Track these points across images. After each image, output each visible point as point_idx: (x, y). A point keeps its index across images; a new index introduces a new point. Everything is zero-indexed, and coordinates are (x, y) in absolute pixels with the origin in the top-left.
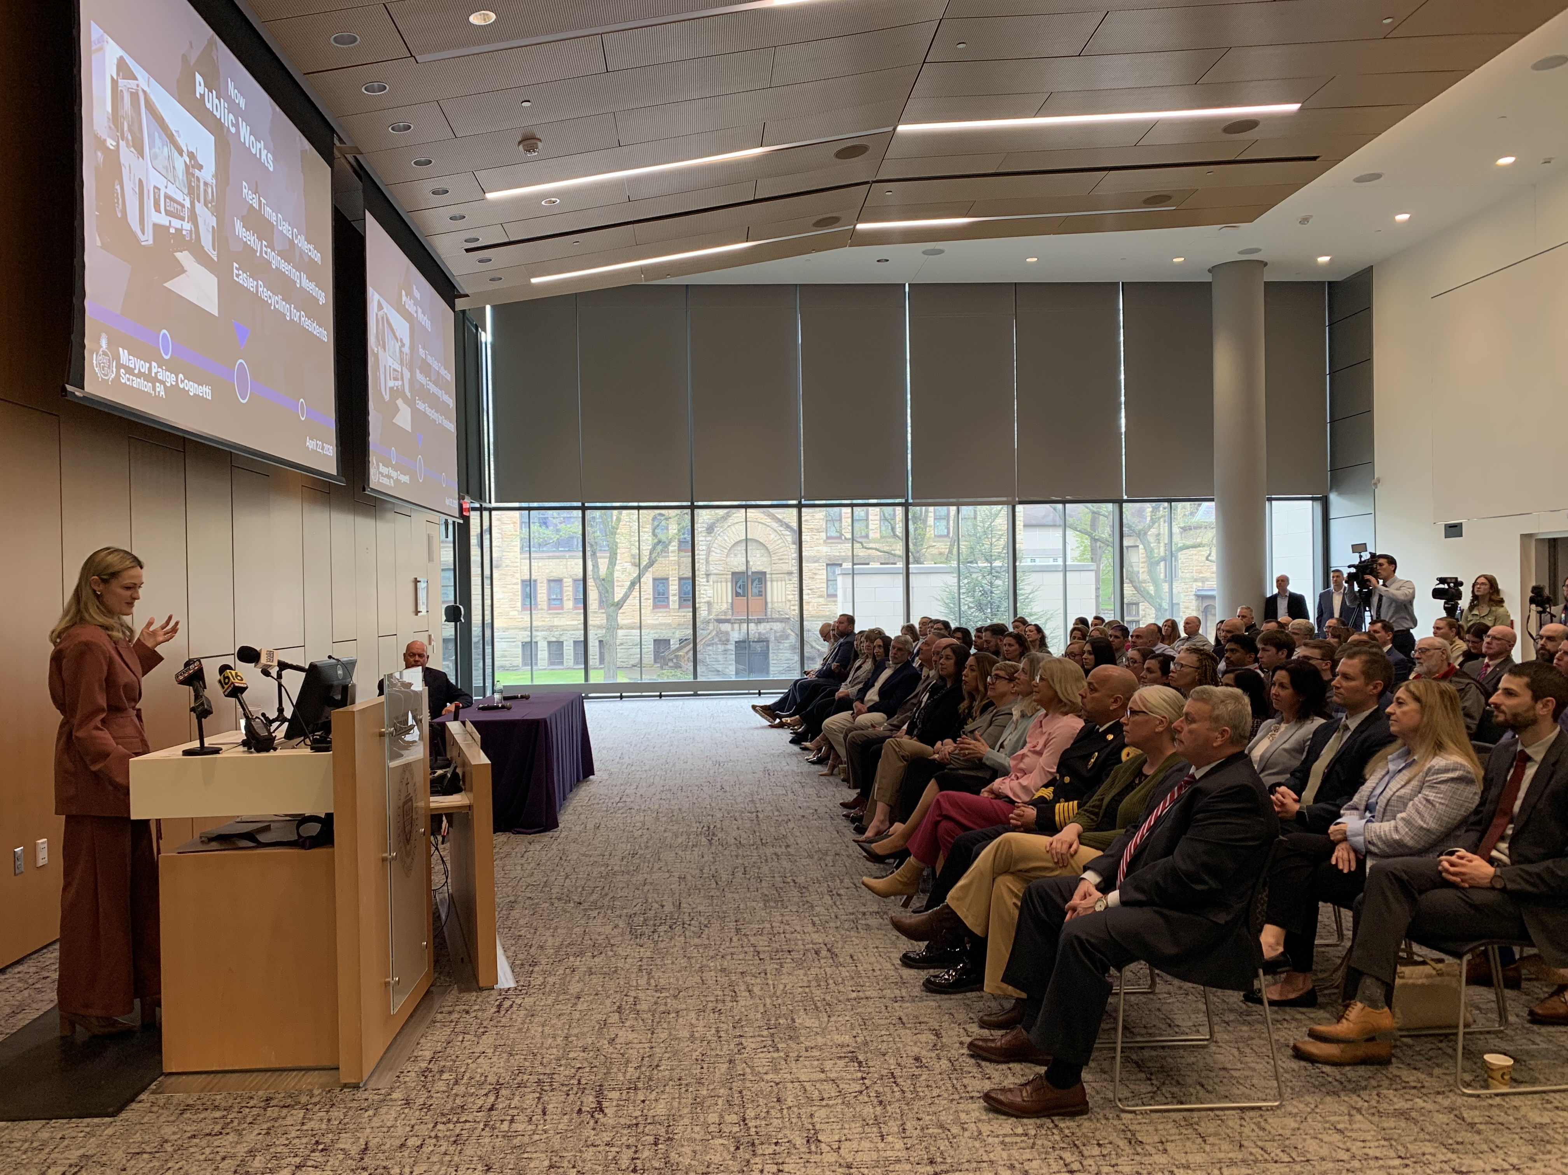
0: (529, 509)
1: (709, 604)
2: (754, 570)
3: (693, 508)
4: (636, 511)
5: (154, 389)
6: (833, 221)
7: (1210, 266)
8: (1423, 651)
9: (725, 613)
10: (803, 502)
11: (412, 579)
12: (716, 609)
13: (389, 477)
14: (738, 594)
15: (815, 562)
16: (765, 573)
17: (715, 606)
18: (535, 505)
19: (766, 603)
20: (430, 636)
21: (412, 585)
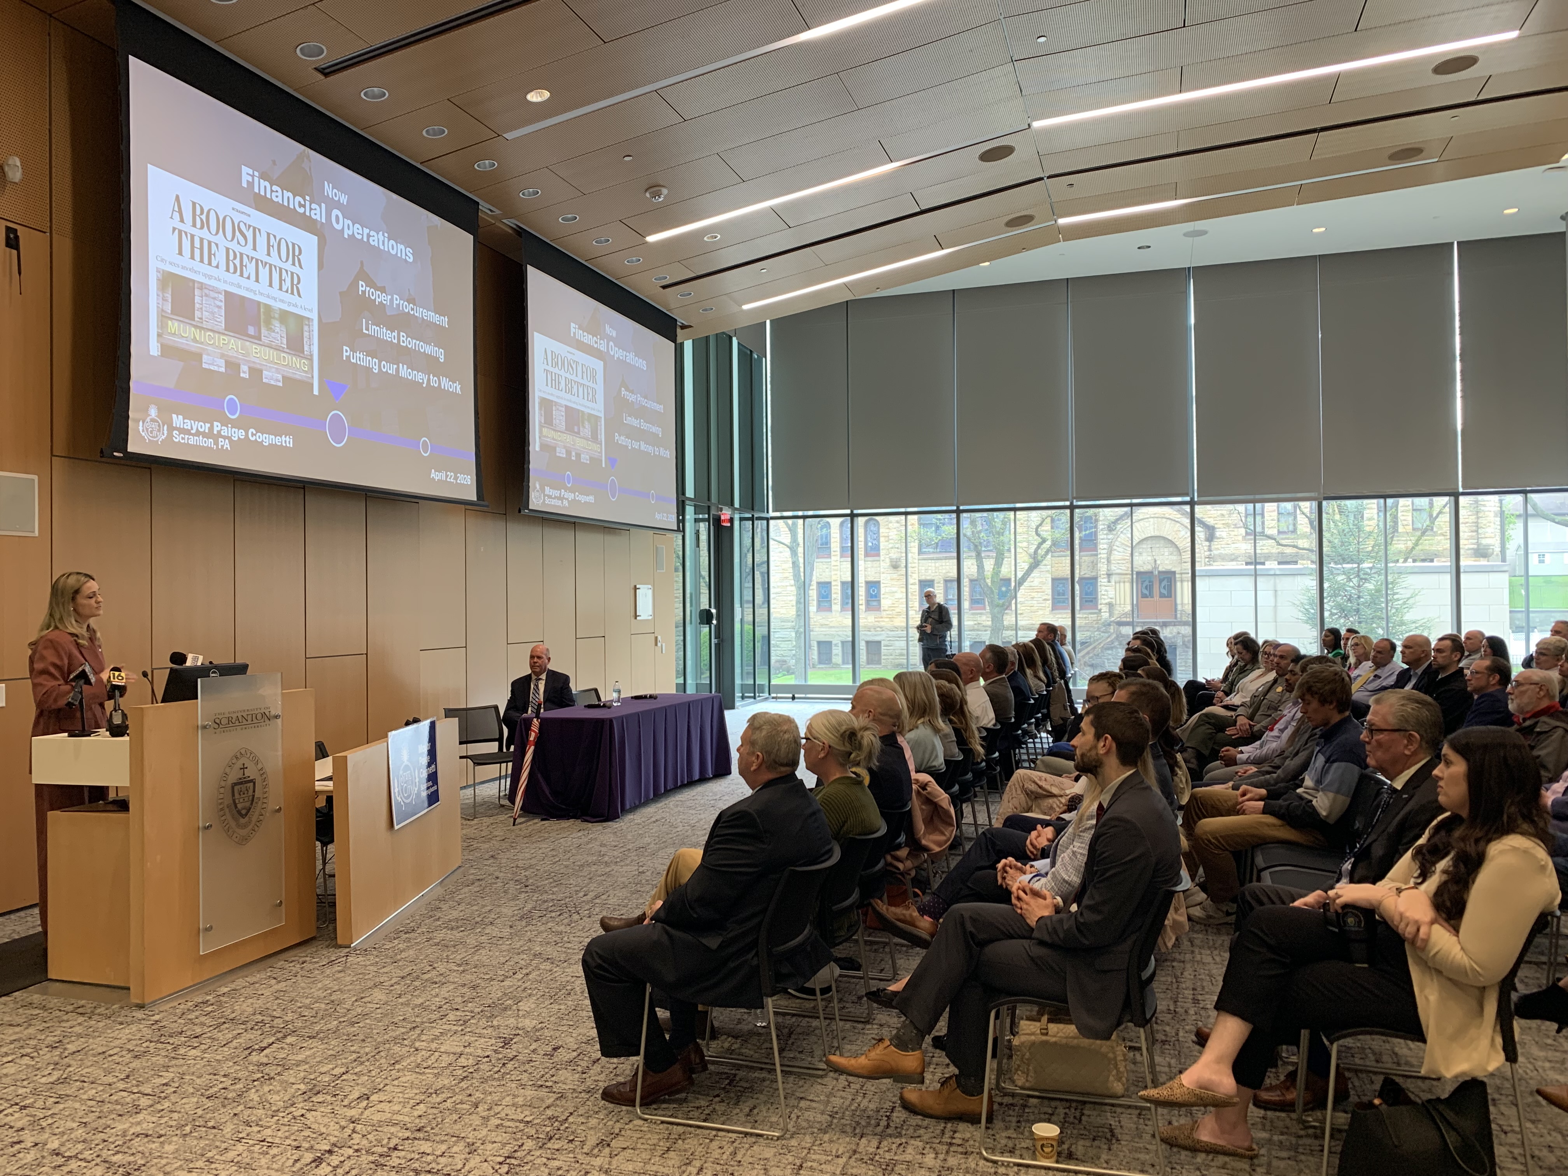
1: (1111, 605)
2: (1161, 569)
5: (216, 443)
6: (1027, 219)
8: (1519, 684)
9: (1125, 615)
10: (1075, 503)
11: (632, 586)
12: (1118, 610)
13: (561, 498)
14: (1144, 596)
15: (1233, 560)
16: (1174, 573)
17: (1118, 608)
18: (811, 513)
19: (1176, 605)
20: (656, 638)
21: (633, 591)
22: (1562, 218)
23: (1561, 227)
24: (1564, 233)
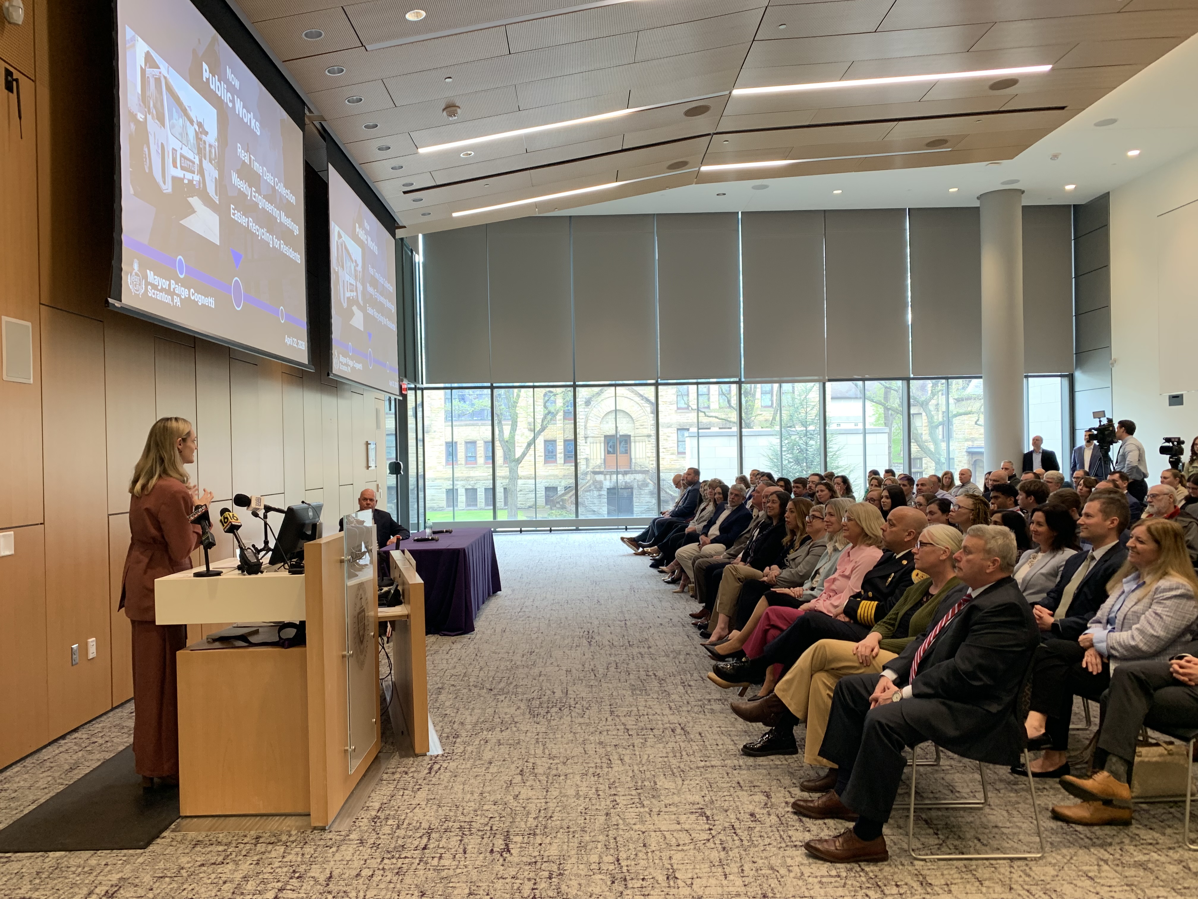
0: (452, 388)
1: (587, 460)
2: (621, 433)
3: (575, 386)
4: (532, 390)
5: (173, 301)
6: (682, 164)
7: (978, 195)
8: (1154, 496)
9: (600, 467)
10: (660, 381)
11: (364, 442)
12: (592, 464)
13: (347, 365)
14: (609, 452)
15: (668, 427)
16: (630, 436)
17: (592, 461)
18: (456, 385)
19: (631, 459)
20: (378, 485)
21: (364, 447)
22: (978, 198)
23: (977, 204)
24: (978, 208)
